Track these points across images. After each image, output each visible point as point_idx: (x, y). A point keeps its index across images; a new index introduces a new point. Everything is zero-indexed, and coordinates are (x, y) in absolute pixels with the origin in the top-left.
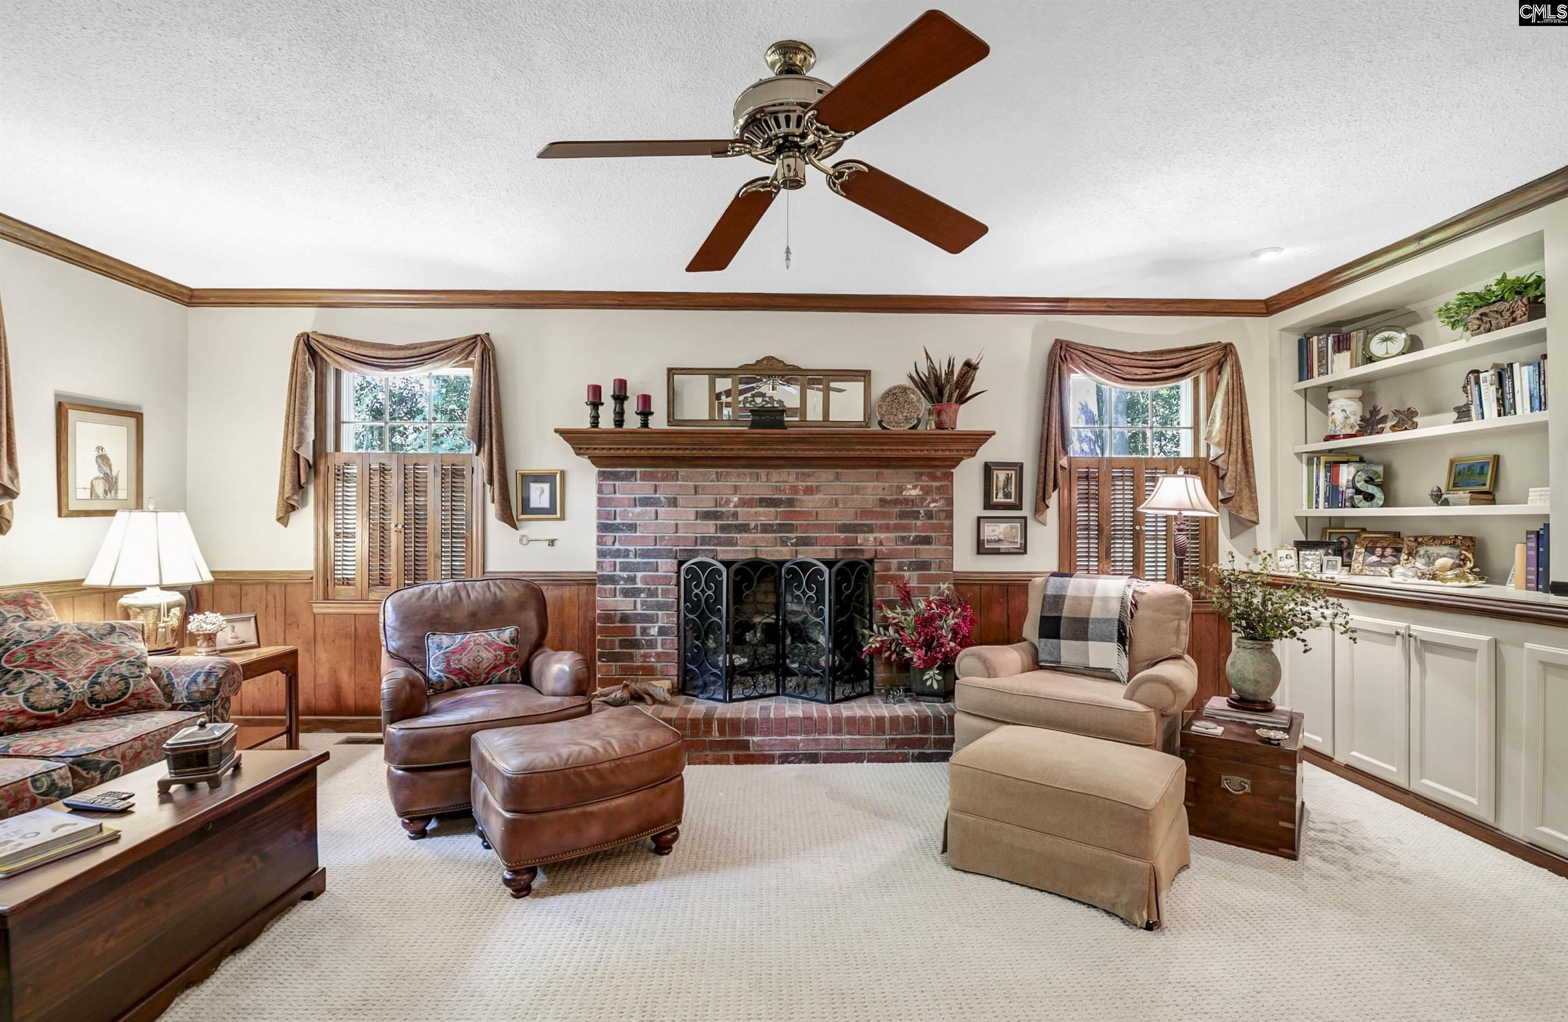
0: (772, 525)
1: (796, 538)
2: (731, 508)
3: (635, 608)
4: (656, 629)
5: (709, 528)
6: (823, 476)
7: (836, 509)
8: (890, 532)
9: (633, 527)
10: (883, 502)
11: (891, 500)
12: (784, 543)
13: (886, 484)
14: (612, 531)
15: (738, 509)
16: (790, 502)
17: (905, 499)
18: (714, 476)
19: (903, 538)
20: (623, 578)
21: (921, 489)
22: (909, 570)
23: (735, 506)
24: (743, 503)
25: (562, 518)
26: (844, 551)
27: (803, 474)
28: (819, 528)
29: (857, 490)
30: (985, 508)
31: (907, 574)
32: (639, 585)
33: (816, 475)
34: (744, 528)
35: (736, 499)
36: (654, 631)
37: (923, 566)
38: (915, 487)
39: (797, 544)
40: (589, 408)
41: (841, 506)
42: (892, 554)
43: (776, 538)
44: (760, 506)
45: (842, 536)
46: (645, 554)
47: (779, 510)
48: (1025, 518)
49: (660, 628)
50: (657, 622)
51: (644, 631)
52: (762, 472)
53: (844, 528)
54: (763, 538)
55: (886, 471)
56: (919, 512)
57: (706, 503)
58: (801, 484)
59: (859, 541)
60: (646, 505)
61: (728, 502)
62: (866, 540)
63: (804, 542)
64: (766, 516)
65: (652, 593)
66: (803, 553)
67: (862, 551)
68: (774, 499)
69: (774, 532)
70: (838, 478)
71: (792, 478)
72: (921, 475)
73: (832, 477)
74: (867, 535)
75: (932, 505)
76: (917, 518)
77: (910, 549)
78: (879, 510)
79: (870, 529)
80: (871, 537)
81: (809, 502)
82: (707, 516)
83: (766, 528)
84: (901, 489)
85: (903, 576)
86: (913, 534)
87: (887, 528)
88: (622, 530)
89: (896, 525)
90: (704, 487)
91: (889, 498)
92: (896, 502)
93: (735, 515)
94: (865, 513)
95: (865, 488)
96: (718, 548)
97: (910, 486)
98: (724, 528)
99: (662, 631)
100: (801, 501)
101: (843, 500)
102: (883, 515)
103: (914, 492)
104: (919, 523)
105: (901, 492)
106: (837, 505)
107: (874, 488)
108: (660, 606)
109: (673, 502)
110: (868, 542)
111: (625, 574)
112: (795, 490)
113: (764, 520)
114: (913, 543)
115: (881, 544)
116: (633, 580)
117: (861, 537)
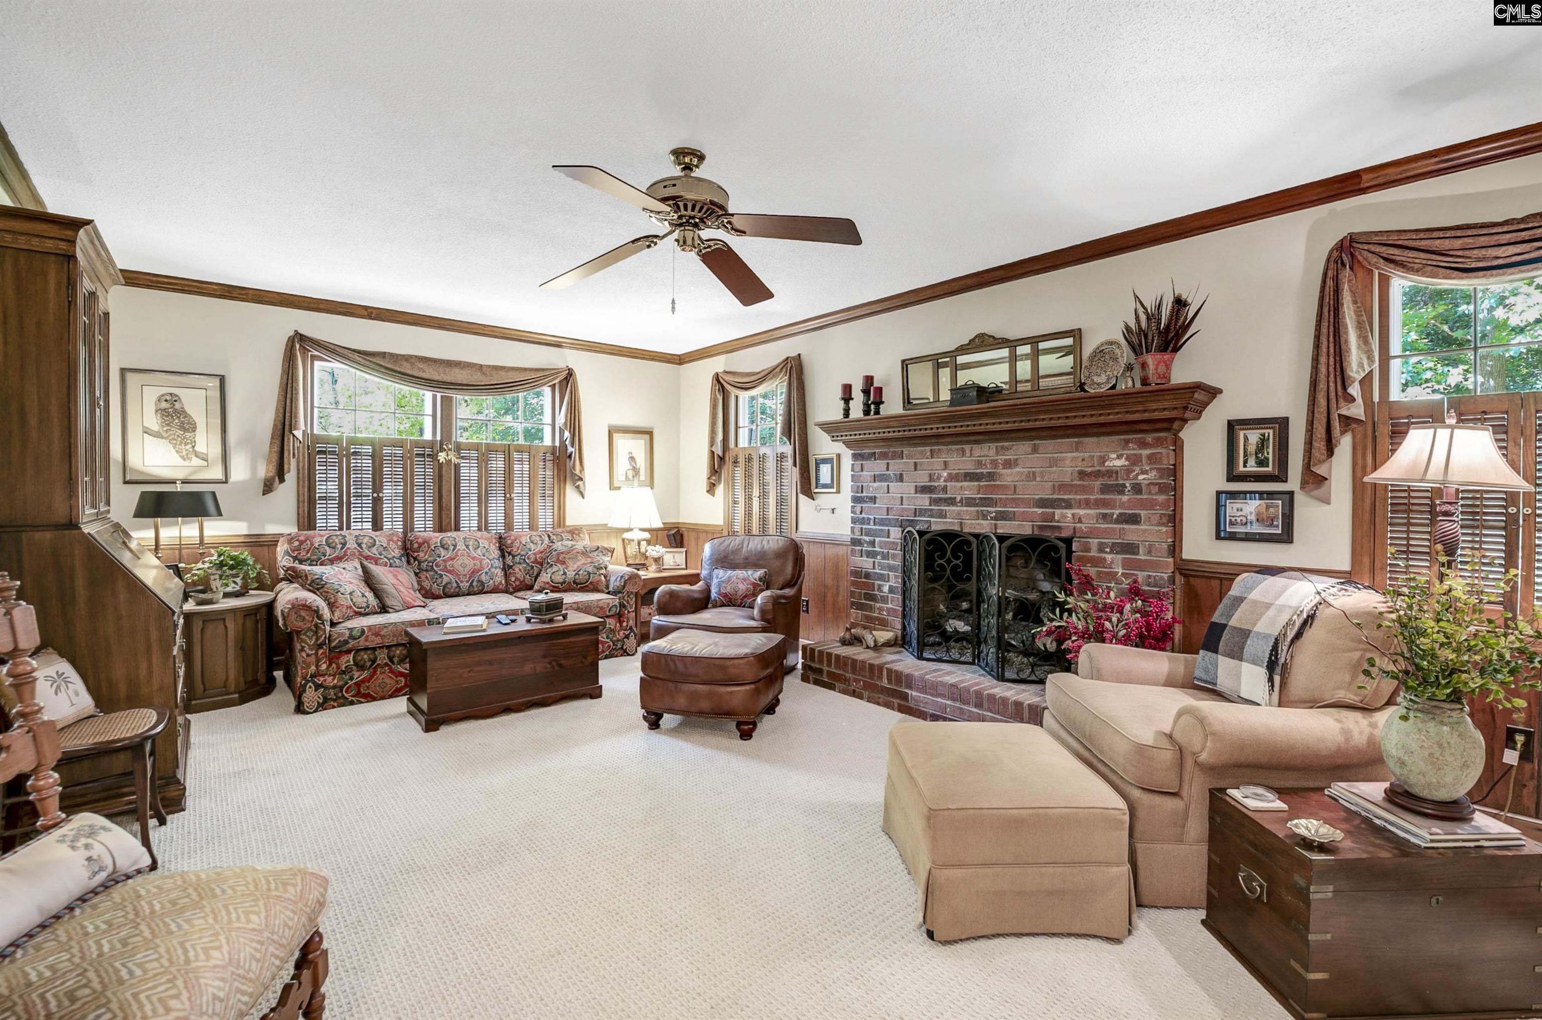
0: (974, 499)
1: (996, 512)
2: (941, 483)
3: (874, 568)
4: (887, 587)
5: (923, 501)
6: (1020, 449)
7: (1034, 483)
8: (1090, 508)
9: (873, 500)
10: (1082, 474)
11: (1092, 472)
12: (984, 517)
13: (1087, 455)
14: (860, 503)
15: (948, 484)
16: (991, 476)
17: (1108, 471)
18: (929, 453)
19: (1105, 516)
20: (866, 542)
21: (1127, 459)
22: (1111, 552)
23: (945, 481)
24: (951, 478)
25: (838, 492)
26: (1041, 528)
27: (1002, 447)
28: (1016, 502)
29: (1053, 463)
30: (1228, 480)
31: (1109, 557)
32: (877, 549)
33: (1014, 448)
34: (951, 501)
35: (945, 474)
36: (886, 589)
37: (1130, 548)
38: (1119, 457)
39: (996, 518)
40: (843, 402)
41: (1038, 479)
42: (1092, 533)
43: (978, 511)
44: (965, 481)
45: (1040, 511)
46: (882, 522)
47: (981, 484)
48: (1291, 494)
49: (890, 587)
50: (888, 581)
51: (880, 586)
52: (967, 447)
53: (1042, 503)
54: (967, 511)
55: (1086, 440)
56: (1124, 486)
57: (922, 479)
58: (1001, 458)
59: (1056, 517)
60: (880, 481)
61: (939, 477)
62: (1064, 516)
63: (1002, 516)
64: (969, 489)
65: (885, 556)
66: (1002, 527)
67: (1059, 528)
68: (977, 474)
69: (976, 505)
70: (1035, 450)
71: (992, 452)
72: (1127, 442)
73: (1029, 450)
74: (1065, 511)
75: (1141, 477)
76: (1122, 492)
77: (1114, 529)
78: (1078, 483)
79: (1068, 505)
80: (1069, 513)
81: (1008, 476)
82: (924, 490)
83: (970, 502)
84: (1103, 460)
85: (1105, 559)
86: (1117, 512)
87: (1087, 504)
88: (866, 502)
89: (1096, 500)
90: (921, 463)
91: (1089, 470)
92: (1097, 474)
93: (945, 489)
94: (1062, 487)
95: (1063, 459)
96: (932, 520)
97: (1114, 456)
98: (933, 501)
99: (892, 590)
100: (1000, 475)
101: (1041, 473)
102: (1084, 489)
103: (1119, 463)
104: (1125, 498)
105: (1104, 462)
106: (1034, 479)
107: (1073, 459)
108: (891, 568)
109: (901, 478)
110: (1065, 518)
111: (867, 539)
112: (994, 463)
113: (968, 494)
114: (1118, 521)
115: (1080, 521)
116: (873, 543)
117: (1058, 513)
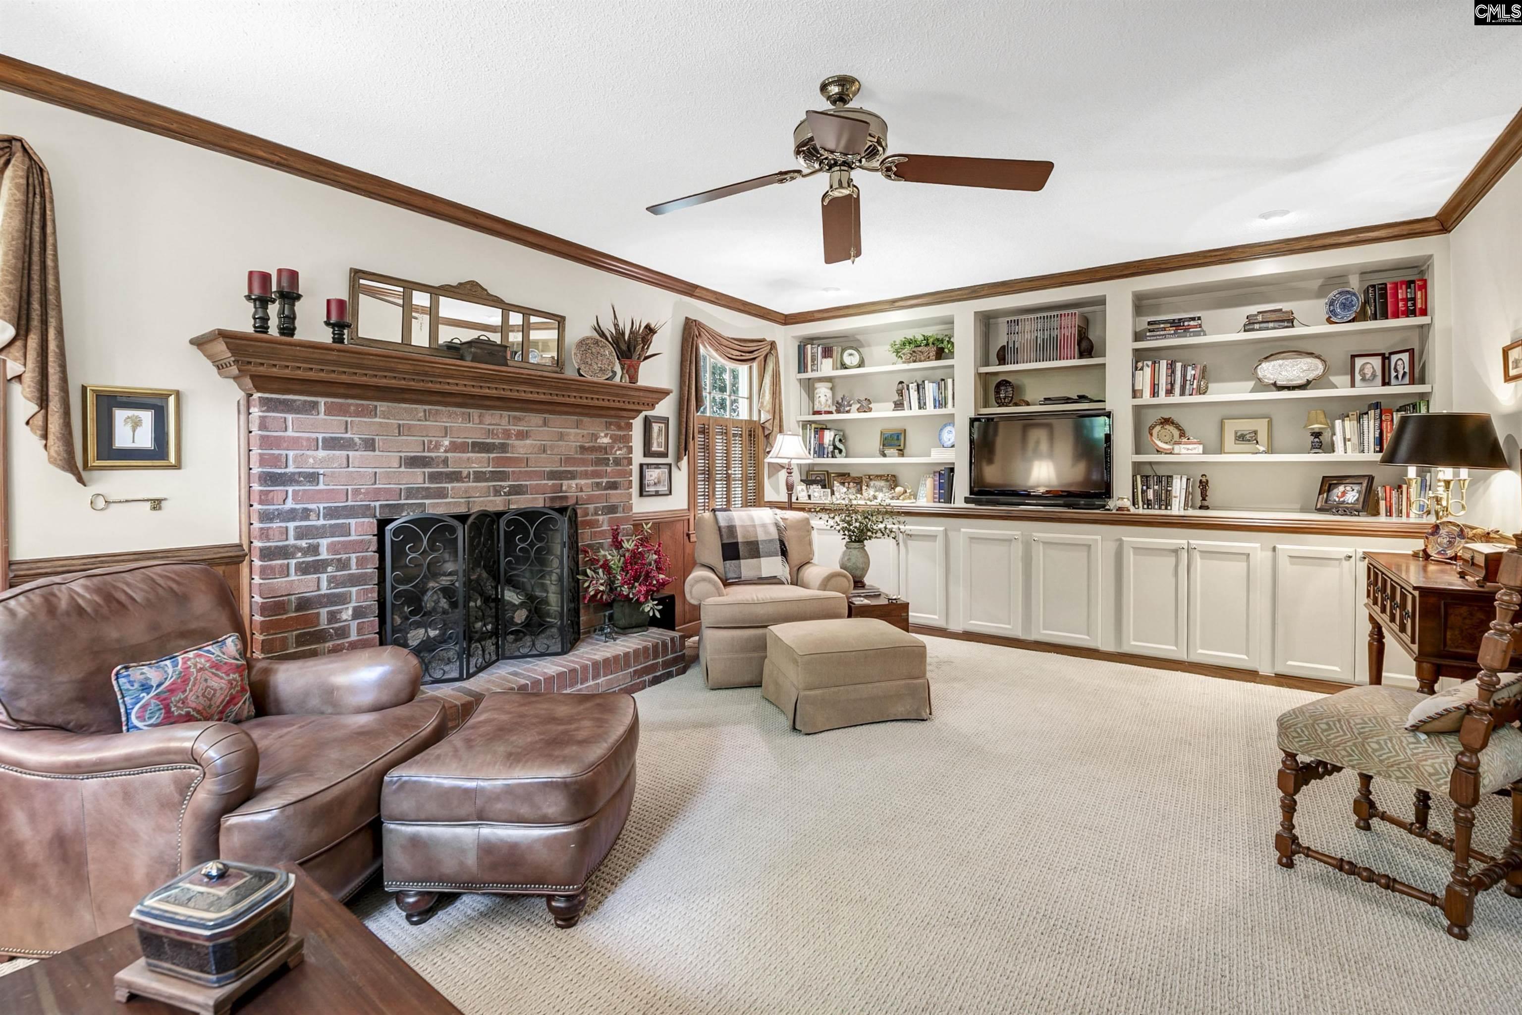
0: (484, 473)
1: (510, 486)
2: (441, 453)
3: (319, 589)
4: (350, 612)
5: (417, 477)
6: (533, 421)
7: (544, 455)
8: (588, 479)
9: (313, 478)
10: (583, 449)
11: (589, 448)
12: (497, 492)
13: (585, 432)
14: (283, 484)
15: (449, 455)
16: (503, 447)
17: (600, 447)
18: (422, 414)
19: (598, 484)
20: (300, 549)
21: (611, 438)
22: (602, 514)
23: (446, 451)
24: (455, 447)
25: (178, 466)
26: (552, 499)
27: (515, 417)
28: (530, 475)
29: (561, 437)
30: (645, 456)
31: (601, 518)
32: (324, 555)
33: (527, 418)
34: (455, 477)
35: (447, 443)
36: (347, 614)
37: (612, 509)
38: (606, 435)
39: (509, 494)
41: (549, 452)
42: (590, 500)
43: (489, 487)
44: (473, 452)
45: (550, 483)
46: (331, 513)
47: (492, 455)
48: (670, 465)
49: (355, 609)
50: (350, 602)
51: (333, 617)
52: (475, 413)
53: (553, 475)
54: (476, 487)
55: (586, 420)
56: (608, 459)
57: (412, 447)
58: (514, 429)
59: (564, 488)
60: (333, 448)
61: (437, 446)
62: (570, 486)
63: (516, 490)
64: (479, 462)
65: (343, 565)
66: (516, 502)
67: (566, 497)
68: (488, 444)
69: (486, 480)
70: (545, 423)
71: (504, 421)
72: (611, 424)
73: (541, 422)
74: (570, 482)
75: (618, 452)
76: (607, 465)
77: (602, 495)
78: (580, 456)
79: (572, 476)
80: (573, 483)
81: (521, 448)
82: (413, 462)
83: (479, 477)
84: (595, 437)
85: (598, 521)
86: (605, 480)
87: (586, 475)
88: (298, 483)
89: (592, 471)
90: (410, 427)
91: (587, 445)
92: (592, 449)
93: (445, 462)
94: (569, 460)
95: (568, 434)
96: (427, 502)
97: (602, 434)
98: (433, 477)
99: (358, 613)
100: (513, 446)
101: (551, 446)
102: (583, 462)
103: (606, 440)
104: (609, 469)
105: (596, 440)
106: (544, 451)
107: (577, 434)
108: (354, 580)
109: (370, 445)
110: (570, 487)
111: (303, 543)
112: (507, 434)
113: (476, 467)
114: (606, 489)
115: (581, 491)
116: (314, 550)
117: (565, 483)
